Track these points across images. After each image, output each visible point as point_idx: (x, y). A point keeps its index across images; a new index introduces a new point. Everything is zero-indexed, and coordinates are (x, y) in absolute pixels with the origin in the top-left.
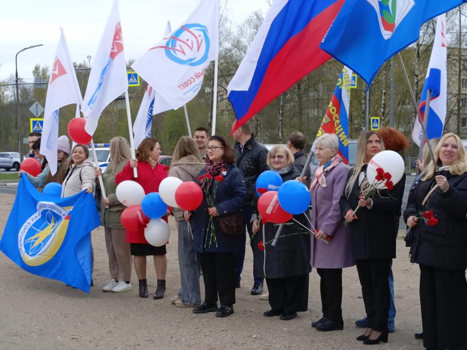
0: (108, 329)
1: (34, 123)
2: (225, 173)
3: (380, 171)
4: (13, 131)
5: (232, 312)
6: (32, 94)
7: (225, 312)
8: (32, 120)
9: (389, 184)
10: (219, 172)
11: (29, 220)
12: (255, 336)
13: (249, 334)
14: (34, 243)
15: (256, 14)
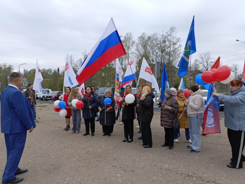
0: (51, 144)
2: (92, 96)
10: (90, 96)
12: (96, 143)
13: (94, 143)
15: (80, 59)
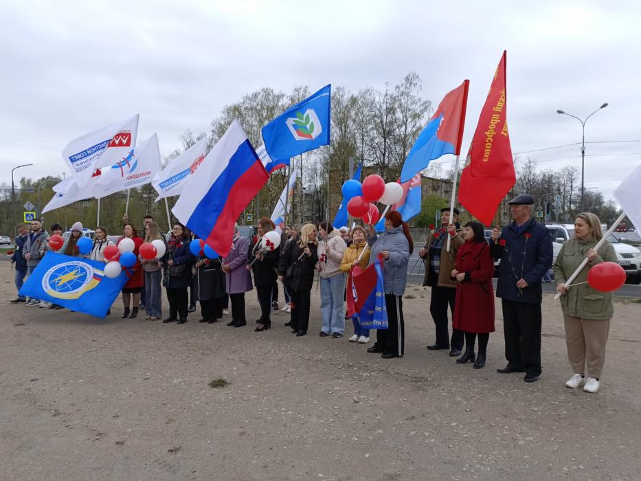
1: (27, 215)
3: (268, 241)
4: (5, 220)
5: (186, 321)
6: (19, 196)
7: (183, 321)
8: (25, 213)
9: (272, 248)
11: (51, 270)
14: (58, 283)
